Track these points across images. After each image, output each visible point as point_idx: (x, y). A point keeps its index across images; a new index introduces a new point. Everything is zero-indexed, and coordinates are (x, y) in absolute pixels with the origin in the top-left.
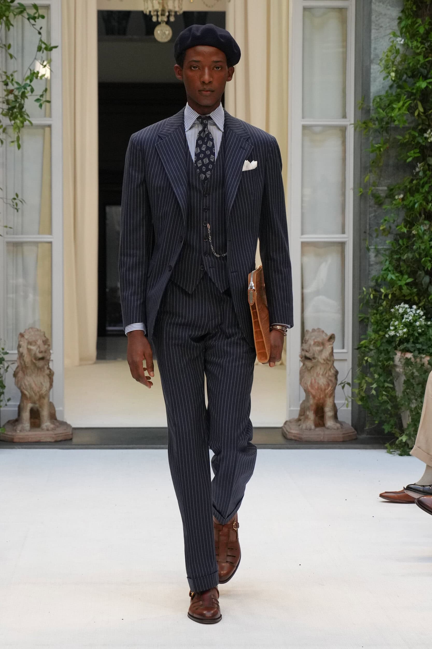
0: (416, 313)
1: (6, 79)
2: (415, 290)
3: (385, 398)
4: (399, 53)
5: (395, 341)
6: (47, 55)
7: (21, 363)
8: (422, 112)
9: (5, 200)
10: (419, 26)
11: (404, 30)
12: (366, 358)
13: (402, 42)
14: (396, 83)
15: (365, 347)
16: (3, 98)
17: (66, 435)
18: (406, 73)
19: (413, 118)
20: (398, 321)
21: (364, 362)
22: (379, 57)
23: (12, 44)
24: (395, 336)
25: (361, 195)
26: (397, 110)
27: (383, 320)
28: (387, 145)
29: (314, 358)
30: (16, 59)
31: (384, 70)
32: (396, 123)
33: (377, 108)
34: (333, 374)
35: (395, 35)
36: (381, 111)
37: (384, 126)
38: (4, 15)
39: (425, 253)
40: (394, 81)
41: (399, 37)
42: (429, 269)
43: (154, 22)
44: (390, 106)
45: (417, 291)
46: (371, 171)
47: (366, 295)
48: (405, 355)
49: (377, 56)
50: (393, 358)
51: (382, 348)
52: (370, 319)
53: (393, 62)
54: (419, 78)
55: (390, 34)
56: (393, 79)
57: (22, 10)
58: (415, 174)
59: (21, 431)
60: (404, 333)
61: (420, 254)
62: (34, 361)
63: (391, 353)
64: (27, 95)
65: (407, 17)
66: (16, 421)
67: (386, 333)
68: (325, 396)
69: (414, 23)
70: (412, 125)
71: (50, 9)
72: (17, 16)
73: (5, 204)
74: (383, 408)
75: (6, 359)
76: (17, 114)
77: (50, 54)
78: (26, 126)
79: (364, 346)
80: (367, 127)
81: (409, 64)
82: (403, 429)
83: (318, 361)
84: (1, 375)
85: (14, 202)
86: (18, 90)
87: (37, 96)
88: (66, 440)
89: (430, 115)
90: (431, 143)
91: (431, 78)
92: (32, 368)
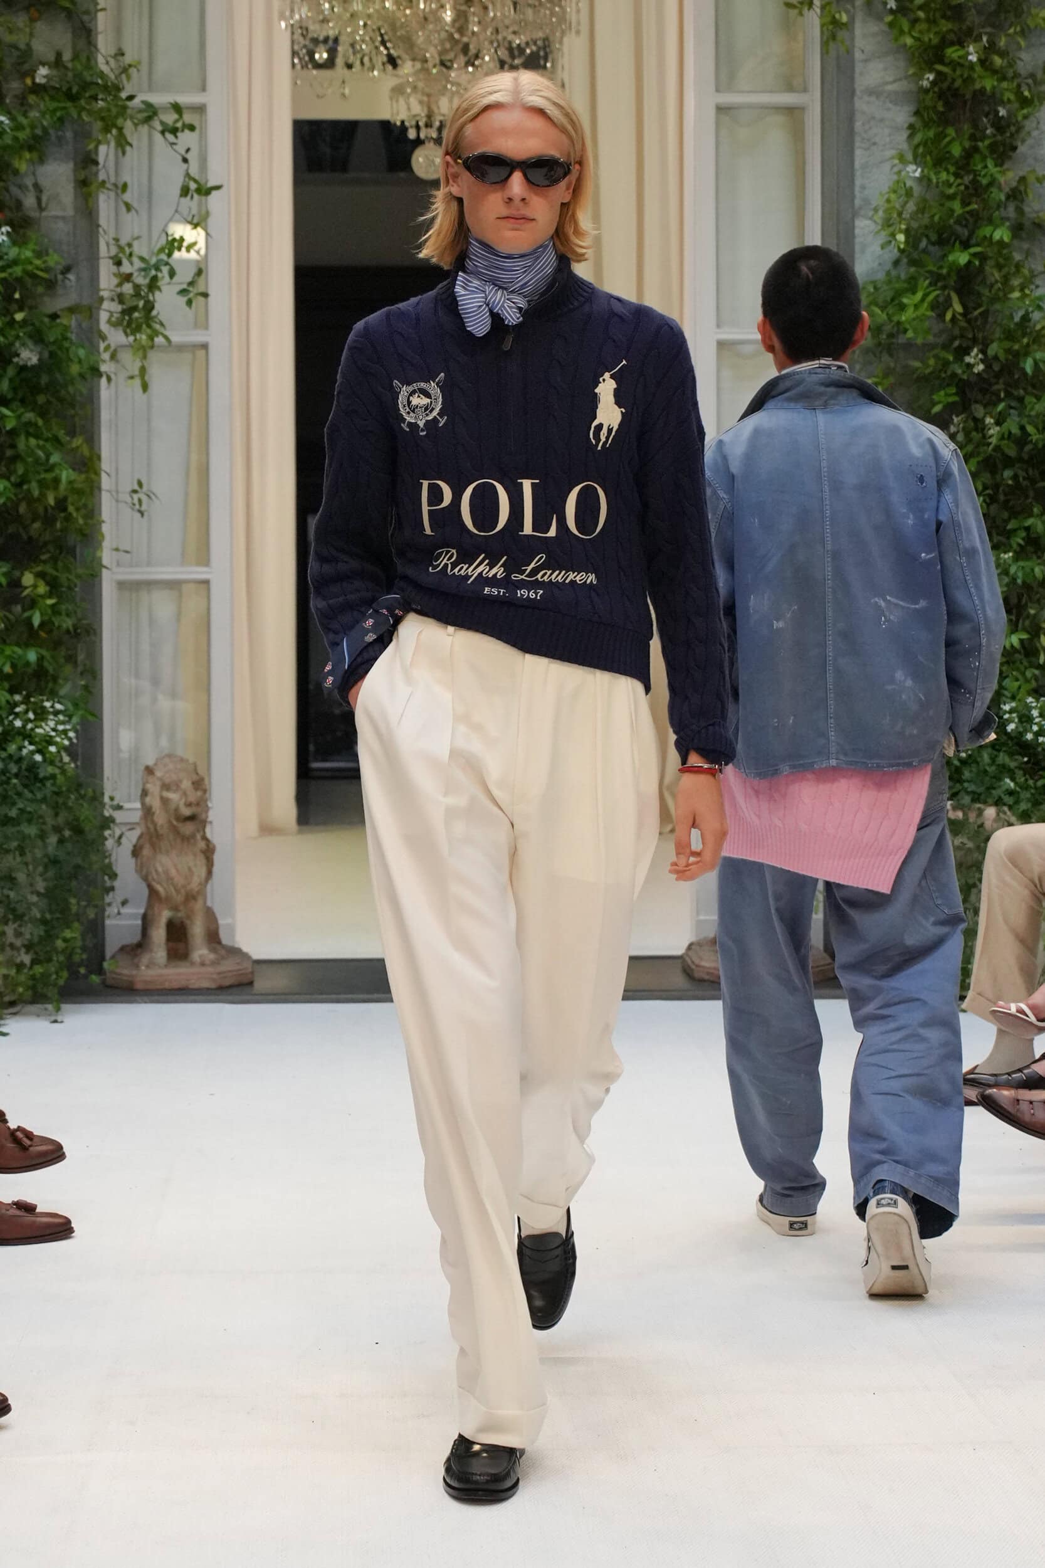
1: (118, 253)
4: (912, 196)
6: (200, 205)
7: (148, 828)
8: (960, 314)
9: (114, 494)
10: (950, 143)
11: (921, 150)
13: (917, 174)
14: (907, 257)
16: (112, 290)
17: (240, 974)
18: (927, 236)
19: (941, 326)
22: (870, 204)
23: (129, 184)
26: (911, 308)
28: (891, 380)
30: (137, 212)
31: (883, 229)
32: (910, 334)
35: (902, 158)
36: (877, 310)
37: (883, 341)
38: (115, 126)
40: (902, 251)
41: (911, 163)
43: (412, 141)
44: (896, 302)
49: (866, 201)
53: (900, 214)
54: (953, 246)
55: (892, 158)
56: (902, 246)
57: (151, 114)
59: (148, 967)
62: (175, 823)
64: (159, 284)
65: (926, 125)
66: (140, 947)
69: (941, 136)
70: (940, 340)
71: (206, 115)
72: (140, 128)
73: (114, 501)
75: (118, 821)
76: (140, 320)
77: (206, 200)
78: (159, 346)
81: (933, 216)
84: (107, 851)
85: (136, 497)
86: (143, 273)
87: (181, 283)
88: (240, 985)
89: (976, 319)
90: (979, 374)
91: (978, 245)
92: (171, 837)
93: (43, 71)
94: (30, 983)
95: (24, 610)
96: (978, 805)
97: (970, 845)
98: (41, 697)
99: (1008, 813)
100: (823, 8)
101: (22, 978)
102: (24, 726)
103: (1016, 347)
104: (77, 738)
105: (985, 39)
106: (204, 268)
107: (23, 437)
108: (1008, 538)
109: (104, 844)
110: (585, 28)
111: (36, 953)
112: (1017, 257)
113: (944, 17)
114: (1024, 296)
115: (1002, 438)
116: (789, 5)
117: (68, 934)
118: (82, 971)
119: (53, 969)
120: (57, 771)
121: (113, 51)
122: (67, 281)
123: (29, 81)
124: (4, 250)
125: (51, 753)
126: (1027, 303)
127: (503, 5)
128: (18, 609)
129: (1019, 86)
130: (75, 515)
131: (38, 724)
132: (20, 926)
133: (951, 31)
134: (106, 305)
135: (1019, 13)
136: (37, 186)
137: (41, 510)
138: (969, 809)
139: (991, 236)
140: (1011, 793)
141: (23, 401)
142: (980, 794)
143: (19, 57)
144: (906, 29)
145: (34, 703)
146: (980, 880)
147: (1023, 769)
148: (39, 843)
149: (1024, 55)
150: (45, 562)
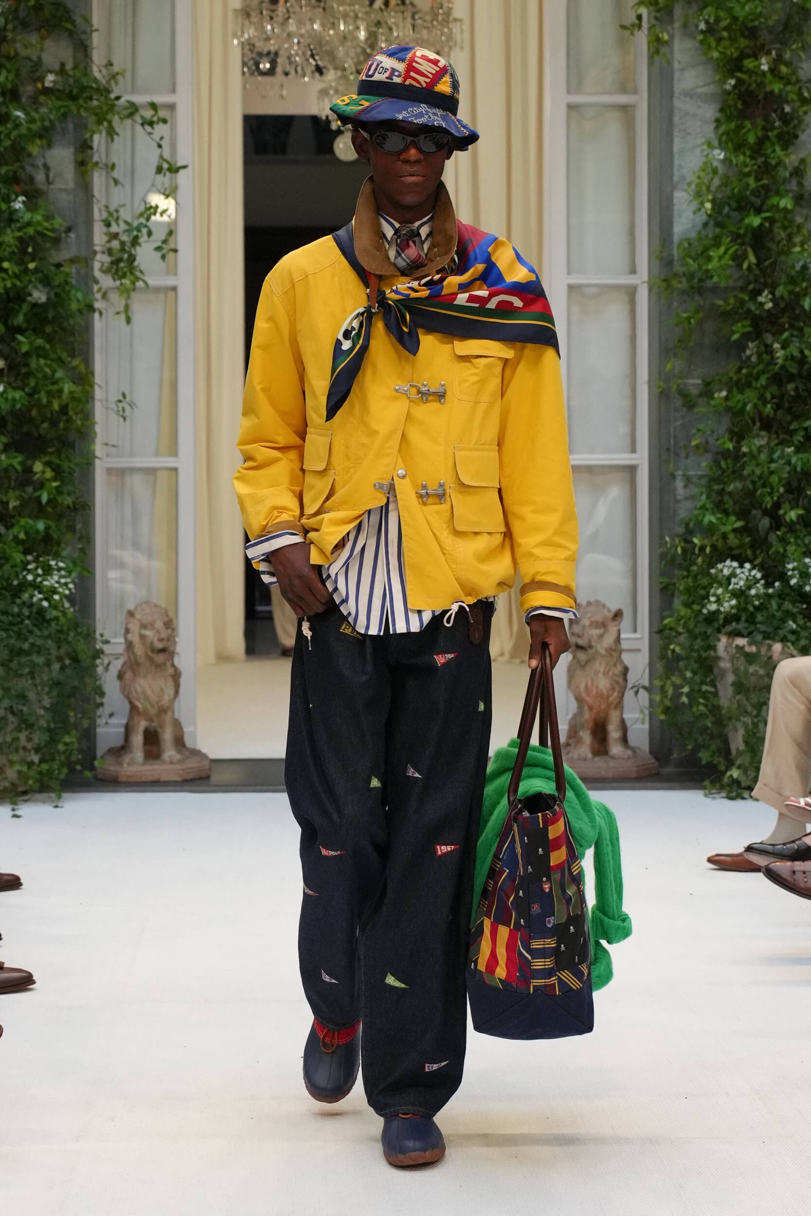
0: (750, 575)
1: (108, 217)
2: (748, 540)
3: (702, 708)
4: (717, 173)
5: (717, 620)
6: (171, 179)
7: (129, 657)
8: (754, 264)
9: (104, 403)
10: (747, 132)
11: (724, 138)
12: (672, 647)
13: (722, 157)
14: (713, 220)
15: (671, 629)
16: (103, 246)
17: (200, 770)
18: (729, 205)
19: (740, 272)
20: (722, 587)
21: (669, 653)
22: (685, 180)
23: (116, 162)
24: (718, 611)
25: (661, 393)
26: (716, 260)
27: (698, 587)
28: (701, 315)
29: (590, 647)
30: (122, 185)
31: (695, 199)
32: (715, 279)
33: (684, 258)
34: (621, 671)
35: (710, 145)
36: (690, 261)
37: (695, 286)
38: (105, 119)
39: (762, 482)
40: (710, 216)
41: (716, 148)
42: (769, 506)
43: (334, 132)
44: (705, 255)
45: (751, 540)
46: (675, 355)
47: (670, 548)
48: (733, 640)
49: (683, 178)
50: (715, 646)
51: (697, 631)
52: (677, 585)
53: (708, 188)
54: (749, 211)
55: (702, 144)
56: (709, 212)
57: (133, 110)
58: (744, 358)
59: (129, 764)
60: (732, 607)
61: (754, 483)
62: (150, 653)
63: (711, 638)
64: (141, 240)
65: (729, 119)
66: (122, 750)
67: (704, 606)
68: (609, 706)
69: (739, 127)
70: (739, 284)
71: (175, 109)
72: (125, 121)
73: (104, 408)
74: (700, 725)
75: (106, 652)
76: (125, 270)
77: (176, 178)
78: (140, 289)
79: (668, 627)
80: (669, 287)
81: (734, 189)
82: (730, 757)
83: (597, 652)
84: (98, 675)
85: (121, 405)
86: (127, 234)
87: (156, 241)
88: (200, 778)
89: (767, 268)
90: (769, 310)
91: (768, 211)
92: (148, 664)
93: (51, 77)
94: (38, 777)
95: (35, 490)
96: (768, 642)
97: (761, 672)
98: (48, 558)
99: (791, 648)
100: (650, 29)
101: (32, 773)
102: (35, 580)
103: (798, 289)
104: (75, 588)
105: (774, 53)
106: (173, 228)
107: (34, 358)
108: (791, 436)
109: (95, 671)
110: (467, 45)
111: (43, 755)
112: (799, 220)
113: (743, 35)
114: (803, 250)
115: (786, 359)
116: (623, 27)
117: (67, 739)
118: (78, 767)
119: (55, 766)
120: (60, 614)
121: (104, 62)
122: (69, 239)
123: (39, 85)
124: (21, 214)
125: (55, 600)
126: (806, 255)
127: (404, 28)
128: (30, 489)
129: (800, 89)
130: (74, 417)
131: (45, 577)
132: (31, 733)
133: (748, 47)
134: (99, 257)
135: (800, 33)
136: (46, 167)
137: (48, 415)
138: (761, 644)
139: (778, 203)
140: (793, 632)
141: (34, 330)
142: (769, 633)
143: (32, 67)
144: (713, 45)
145: (43, 562)
146: (769, 699)
147: (802, 614)
148: (46, 669)
149: (805, 65)
150: (51, 453)
